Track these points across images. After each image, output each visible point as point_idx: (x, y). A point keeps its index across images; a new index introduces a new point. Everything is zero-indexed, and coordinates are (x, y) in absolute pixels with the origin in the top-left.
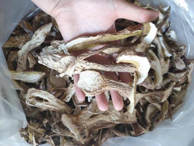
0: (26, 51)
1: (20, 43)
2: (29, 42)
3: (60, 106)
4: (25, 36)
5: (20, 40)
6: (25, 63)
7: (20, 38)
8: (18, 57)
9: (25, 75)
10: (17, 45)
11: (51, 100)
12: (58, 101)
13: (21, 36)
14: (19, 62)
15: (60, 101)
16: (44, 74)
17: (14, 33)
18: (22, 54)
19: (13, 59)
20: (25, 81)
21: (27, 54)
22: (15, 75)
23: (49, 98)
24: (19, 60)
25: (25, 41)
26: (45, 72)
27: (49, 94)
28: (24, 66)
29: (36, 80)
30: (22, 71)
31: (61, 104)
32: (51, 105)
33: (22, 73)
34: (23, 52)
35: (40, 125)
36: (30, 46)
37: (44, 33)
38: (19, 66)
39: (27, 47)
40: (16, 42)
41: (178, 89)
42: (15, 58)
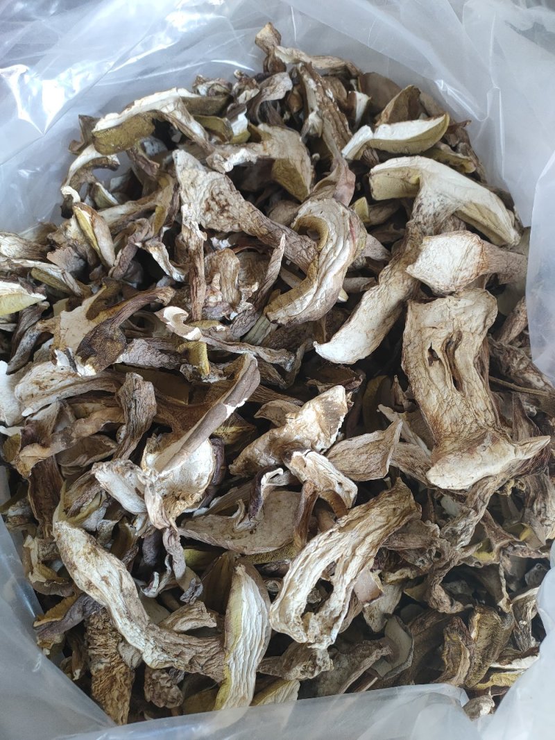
0: (147, 634)
1: (118, 655)
2: (116, 615)
4: (94, 634)
5: (106, 655)
6: (194, 641)
7: (99, 655)
8: (167, 670)
9: (241, 646)
10: (123, 670)
11: (332, 551)
12: (343, 525)
13: (94, 652)
14: (186, 667)
15: (345, 517)
16: (240, 570)
17: (77, 673)
18: (159, 650)
19: (171, 687)
20: (262, 648)
21: (159, 630)
22: (237, 688)
24: (181, 665)
25: (116, 637)
26: (237, 565)
27: (304, 554)
28: (206, 647)
29: (263, 605)
30: (221, 655)
31: (361, 518)
32: (353, 555)
33: (230, 660)
34: (152, 647)
35: (456, 626)
36: (130, 615)
37: (89, 553)
38: (202, 667)
39: (132, 628)
40: (114, 673)
41: (360, 100)
42: (168, 681)
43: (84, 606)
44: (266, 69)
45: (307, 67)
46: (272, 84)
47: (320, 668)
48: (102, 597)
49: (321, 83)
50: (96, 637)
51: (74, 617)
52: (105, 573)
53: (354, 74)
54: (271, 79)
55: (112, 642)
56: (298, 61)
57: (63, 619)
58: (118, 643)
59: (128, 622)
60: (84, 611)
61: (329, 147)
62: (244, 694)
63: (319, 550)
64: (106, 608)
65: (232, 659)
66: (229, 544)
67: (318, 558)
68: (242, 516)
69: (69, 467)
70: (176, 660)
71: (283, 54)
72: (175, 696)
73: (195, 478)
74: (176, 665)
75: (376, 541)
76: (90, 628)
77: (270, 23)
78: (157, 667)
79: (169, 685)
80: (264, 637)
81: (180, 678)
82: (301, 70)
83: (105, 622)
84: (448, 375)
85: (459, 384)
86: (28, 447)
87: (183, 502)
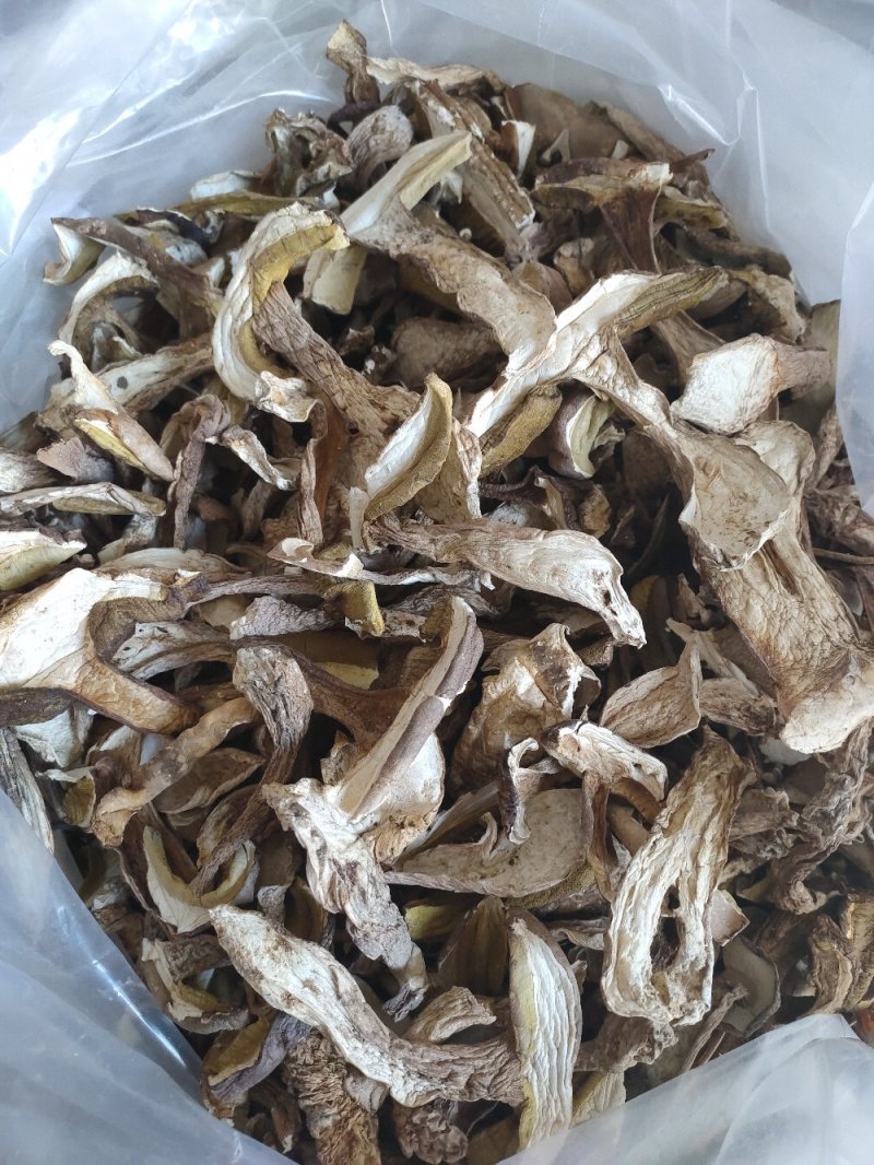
0: (393, 1055)
1: (348, 1100)
2: (338, 1037)
3: (696, 815)
4: (303, 1074)
5: (330, 1103)
6: (467, 1052)
7: (319, 1105)
8: (431, 1106)
9: (540, 1045)
10: (361, 1120)
11: (666, 869)
12: (666, 825)
13: (308, 1102)
14: (462, 1093)
15: (664, 812)
16: (519, 927)
17: (288, 1142)
18: (414, 1076)
19: (447, 1130)
20: (574, 1040)
21: (411, 1046)
22: (546, 1109)
23: (654, 880)
24: (454, 1092)
25: (336, 1071)
26: (511, 921)
27: (626, 886)
28: (488, 1056)
29: (564, 974)
30: (514, 1065)
31: (684, 807)
32: (697, 867)
33: (528, 1069)
34: (402, 1074)
35: (825, 929)
36: (360, 1031)
37: (276, 949)
38: (488, 1089)
39: (367, 1051)
40: (349, 1128)
41: (523, 134)
42: (440, 1123)
43: (284, 1033)
44: (350, 99)
45: (430, 87)
46: (383, 131)
47: (660, 1045)
48: (313, 1016)
49: (460, 113)
50: (308, 1078)
51: (274, 1055)
52: (307, 974)
53: (498, 88)
54: (377, 120)
55: (333, 1079)
56: (412, 80)
57: (257, 1063)
58: (343, 1079)
59: (359, 1045)
60: (285, 1042)
61: (486, 218)
62: (558, 1116)
63: (647, 873)
64: (320, 1029)
65: (530, 1066)
66: (484, 886)
67: (650, 886)
68: (494, 838)
69: (182, 814)
70: (443, 1086)
71: (384, 72)
72: (457, 1142)
73: (420, 789)
74: (445, 1094)
75: (718, 836)
76: (292, 1066)
77: (345, 21)
78: (417, 1104)
79: (443, 1128)
80: (573, 1022)
81: (454, 1110)
82: (421, 92)
83: (313, 1051)
84: (770, 571)
85: (790, 584)
86: (109, 796)
87: (411, 830)
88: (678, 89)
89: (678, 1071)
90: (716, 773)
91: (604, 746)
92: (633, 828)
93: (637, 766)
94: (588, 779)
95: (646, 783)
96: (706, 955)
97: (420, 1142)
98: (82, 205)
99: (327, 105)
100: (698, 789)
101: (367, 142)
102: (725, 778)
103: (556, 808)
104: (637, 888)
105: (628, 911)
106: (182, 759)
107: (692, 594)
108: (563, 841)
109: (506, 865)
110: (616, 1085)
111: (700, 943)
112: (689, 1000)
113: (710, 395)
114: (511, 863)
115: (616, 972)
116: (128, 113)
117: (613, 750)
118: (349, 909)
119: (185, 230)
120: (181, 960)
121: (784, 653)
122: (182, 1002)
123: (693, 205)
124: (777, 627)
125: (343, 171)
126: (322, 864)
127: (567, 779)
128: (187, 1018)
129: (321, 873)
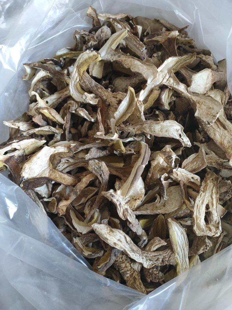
0: (143, 255)
1: (132, 269)
2: (128, 252)
3: (210, 187)
4: (120, 264)
5: (128, 270)
6: (161, 253)
7: (125, 271)
8: (153, 268)
9: (179, 248)
10: (136, 274)
11: (205, 200)
12: (203, 190)
13: (123, 271)
14: (161, 263)
15: (202, 187)
16: (170, 220)
18: (148, 260)
19: (159, 273)
20: (187, 246)
21: (147, 253)
22: (182, 265)
23: (202, 203)
24: (159, 263)
25: (128, 262)
26: (167, 219)
27: (196, 205)
28: (166, 253)
29: (182, 230)
30: (173, 255)
31: (206, 186)
32: (212, 199)
34: (145, 260)
36: (134, 250)
37: (110, 232)
38: (168, 261)
39: (136, 255)
40: (134, 276)
41: (139, 28)
42: (157, 271)
43: (115, 253)
44: (94, 26)
45: (115, 20)
46: (104, 32)
47: (208, 246)
48: (121, 248)
49: (123, 25)
50: (122, 265)
51: (113, 259)
52: (118, 238)
53: (131, 18)
54: (102, 30)
55: (128, 264)
56: (110, 18)
57: (110, 261)
58: (130, 264)
59: (134, 254)
60: (115, 255)
61: (133, 50)
62: (186, 267)
63: (200, 201)
64: (123, 251)
65: (177, 255)
66: (159, 211)
67: (202, 204)
68: (159, 200)
70: (156, 262)
71: (102, 18)
72: (162, 275)
73: (139, 190)
74: (157, 264)
75: (216, 191)
76: (117, 262)
77: (90, 6)
78: (150, 267)
79: (158, 272)
80: (186, 242)
81: (159, 269)
82: (113, 21)
83: (122, 258)
84: (219, 125)
85: (224, 127)
86: (61, 202)
87: (138, 200)
88: (179, 11)
89: (212, 254)
90: (212, 178)
91: (184, 174)
92: (194, 193)
93: (192, 178)
94: (181, 182)
95: (195, 182)
96: (218, 219)
97: (152, 277)
98: (29, 60)
99: (89, 27)
100: (208, 182)
101: (100, 35)
102: (214, 179)
103: (173, 191)
104: (199, 205)
105: (197, 211)
106: (78, 191)
107: (200, 134)
108: (177, 199)
109: (163, 207)
110: (198, 259)
111: (216, 217)
112: (216, 230)
113: (197, 85)
114: (164, 206)
115: (197, 225)
116: (39, 35)
117: (186, 175)
118: (128, 218)
119: (56, 63)
120: (84, 241)
121: (226, 145)
122: (86, 251)
123: (185, 40)
124: (223, 138)
125: (95, 43)
126: (120, 208)
127: (176, 183)
128: (88, 254)
129: (121, 210)
